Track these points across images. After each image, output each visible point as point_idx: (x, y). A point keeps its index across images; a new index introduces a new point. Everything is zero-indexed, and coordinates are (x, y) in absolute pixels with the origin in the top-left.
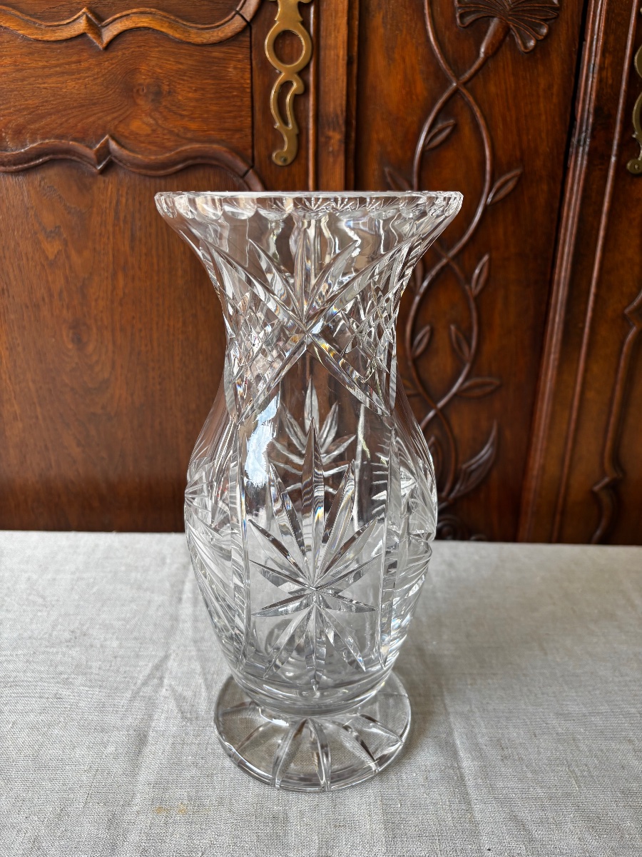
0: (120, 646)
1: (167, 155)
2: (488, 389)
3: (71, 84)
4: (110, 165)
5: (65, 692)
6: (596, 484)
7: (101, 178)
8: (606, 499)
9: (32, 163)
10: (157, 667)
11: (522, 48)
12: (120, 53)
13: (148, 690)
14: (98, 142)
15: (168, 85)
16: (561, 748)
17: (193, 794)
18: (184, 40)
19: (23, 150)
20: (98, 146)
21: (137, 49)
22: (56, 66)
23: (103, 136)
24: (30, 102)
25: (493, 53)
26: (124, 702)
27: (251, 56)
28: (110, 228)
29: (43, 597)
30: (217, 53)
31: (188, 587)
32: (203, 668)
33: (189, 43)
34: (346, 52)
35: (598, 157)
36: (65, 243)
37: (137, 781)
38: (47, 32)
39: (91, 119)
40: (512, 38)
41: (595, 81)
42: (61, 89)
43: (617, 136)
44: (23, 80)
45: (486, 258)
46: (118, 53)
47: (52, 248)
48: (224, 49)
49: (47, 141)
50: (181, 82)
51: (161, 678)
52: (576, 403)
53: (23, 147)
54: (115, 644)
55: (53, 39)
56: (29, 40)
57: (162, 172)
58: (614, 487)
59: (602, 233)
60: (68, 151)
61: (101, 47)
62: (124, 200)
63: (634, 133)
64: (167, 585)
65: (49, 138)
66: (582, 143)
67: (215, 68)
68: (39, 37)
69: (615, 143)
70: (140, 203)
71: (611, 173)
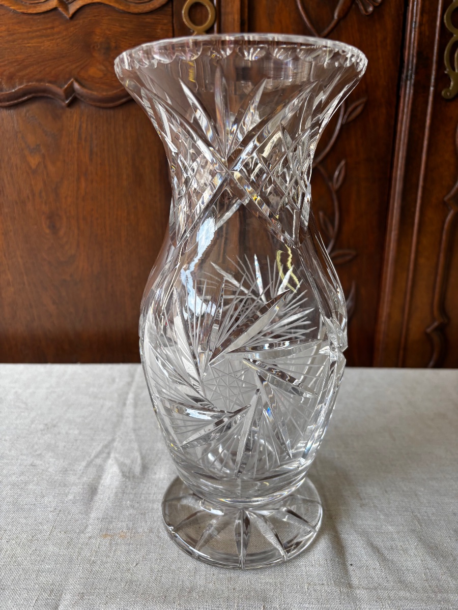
0: (80, 434)
1: (115, 92)
2: (348, 258)
3: (47, 43)
4: (74, 100)
5: (38, 462)
6: (428, 327)
7: (68, 110)
8: (436, 339)
9: (20, 100)
10: (106, 446)
11: (364, 12)
12: (81, 21)
13: (98, 461)
14: (66, 83)
15: (115, 43)
16: (406, 500)
17: (131, 525)
18: (126, 10)
19: (13, 91)
20: (66, 86)
21: (93, 18)
22: (36, 31)
23: (69, 79)
24: (19, 57)
25: (343, 17)
26: (81, 467)
27: (173, 21)
28: (75, 146)
29: (26, 404)
30: (149, 19)
31: (131, 396)
32: (140, 447)
33: (129, 13)
34: (239, 16)
35: (421, 88)
36: (44, 156)
37: (89, 517)
38: (30, 7)
39: (61, 68)
40: (357, 5)
41: (417, 33)
42: (40, 47)
43: (434, 72)
44: (14, 41)
45: (343, 163)
46: (80, 21)
47: (34, 161)
48: (154, 16)
49: (30, 84)
50: (125, 40)
51: (109, 454)
52: (411, 267)
53: (14, 88)
54: (76, 432)
55: (34, 12)
56: (18, 13)
57: (111, 105)
58: (442, 329)
59: (426, 143)
60: (45, 91)
61: (68, 17)
62: (84, 125)
63: (445, 69)
64: (116, 395)
65: (32, 82)
66: (409, 78)
67: (148, 30)
68: (25, 11)
69: (433, 77)
70: (96, 127)
71: (431, 98)
